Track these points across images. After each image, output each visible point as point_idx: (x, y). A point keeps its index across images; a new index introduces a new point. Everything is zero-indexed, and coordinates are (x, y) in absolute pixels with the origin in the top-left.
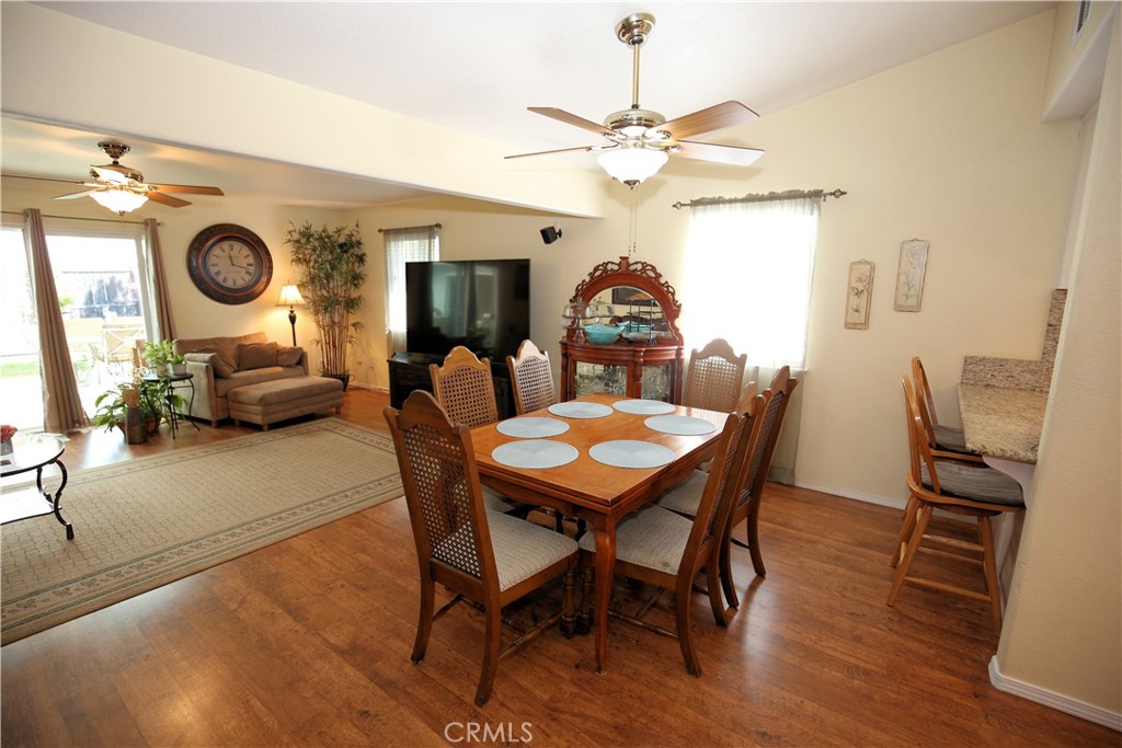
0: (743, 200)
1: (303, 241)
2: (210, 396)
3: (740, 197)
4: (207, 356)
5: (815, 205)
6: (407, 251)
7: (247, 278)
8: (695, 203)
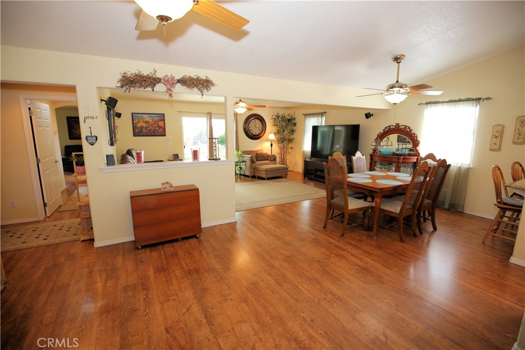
0: (447, 102)
1: (276, 118)
2: (250, 168)
3: (446, 101)
4: (250, 156)
5: (478, 103)
6: (313, 122)
7: (259, 131)
8: (427, 103)
